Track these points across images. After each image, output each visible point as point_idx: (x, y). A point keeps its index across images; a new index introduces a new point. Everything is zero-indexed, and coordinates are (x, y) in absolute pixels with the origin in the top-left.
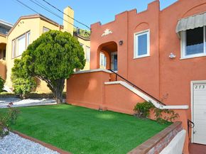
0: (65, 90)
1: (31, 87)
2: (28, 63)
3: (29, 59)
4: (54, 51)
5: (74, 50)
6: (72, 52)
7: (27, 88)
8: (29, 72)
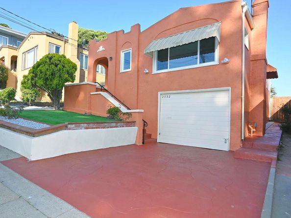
0: (63, 100)
1: (35, 97)
2: (32, 79)
3: (33, 76)
4: (50, 70)
5: (64, 69)
6: (63, 70)
7: (32, 97)
8: (33, 85)
